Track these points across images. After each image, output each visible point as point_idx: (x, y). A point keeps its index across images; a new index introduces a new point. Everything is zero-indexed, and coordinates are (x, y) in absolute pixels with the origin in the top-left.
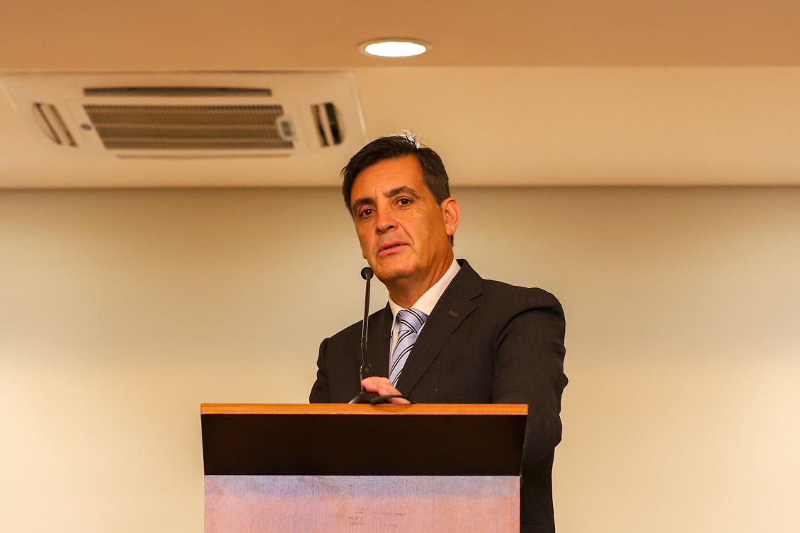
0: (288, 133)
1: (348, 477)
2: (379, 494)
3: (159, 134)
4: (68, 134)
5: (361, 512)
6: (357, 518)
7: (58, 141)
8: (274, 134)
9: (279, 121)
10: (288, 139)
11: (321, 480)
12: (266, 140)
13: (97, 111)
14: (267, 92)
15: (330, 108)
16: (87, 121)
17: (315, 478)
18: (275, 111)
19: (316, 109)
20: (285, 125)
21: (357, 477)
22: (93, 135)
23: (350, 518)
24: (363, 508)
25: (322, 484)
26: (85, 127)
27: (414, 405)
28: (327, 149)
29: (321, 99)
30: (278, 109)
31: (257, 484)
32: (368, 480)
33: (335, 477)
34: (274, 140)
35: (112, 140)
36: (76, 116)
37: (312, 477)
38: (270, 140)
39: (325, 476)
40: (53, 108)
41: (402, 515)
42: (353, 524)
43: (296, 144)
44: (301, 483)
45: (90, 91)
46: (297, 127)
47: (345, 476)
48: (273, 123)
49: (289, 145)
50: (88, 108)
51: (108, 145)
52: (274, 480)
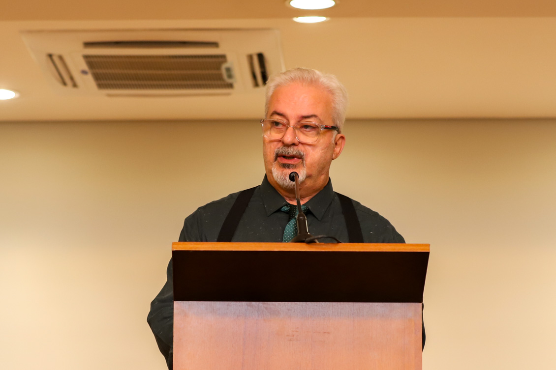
0: (230, 76)
1: (286, 303)
2: (311, 317)
3: (137, 78)
4: (72, 78)
5: (296, 331)
6: (293, 336)
7: (65, 84)
8: (220, 77)
9: (224, 66)
10: (229, 81)
11: (265, 306)
12: (213, 82)
13: (92, 60)
14: (215, 44)
15: (261, 57)
16: (85, 67)
17: (261, 304)
18: (220, 60)
19: (250, 57)
20: (228, 70)
21: (293, 303)
22: (90, 78)
23: (288, 336)
24: (298, 328)
25: (266, 308)
26: (84, 72)
27: (340, 244)
28: (257, 89)
29: (254, 50)
30: (223, 58)
31: (215, 308)
32: (302, 306)
33: (277, 303)
34: (219, 82)
35: (103, 82)
36: (77, 64)
37: (258, 303)
38: (216, 82)
39: (268, 302)
40: (61, 58)
41: (329, 333)
42: (290, 340)
43: (235, 85)
44: (249, 308)
45: (88, 44)
46: (236, 72)
47: (284, 303)
48: (218, 68)
49: (230, 86)
50: (86, 57)
51: (101, 86)
52: (228, 305)
